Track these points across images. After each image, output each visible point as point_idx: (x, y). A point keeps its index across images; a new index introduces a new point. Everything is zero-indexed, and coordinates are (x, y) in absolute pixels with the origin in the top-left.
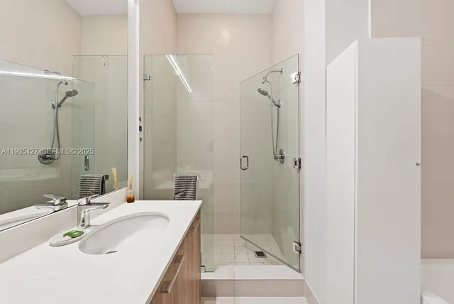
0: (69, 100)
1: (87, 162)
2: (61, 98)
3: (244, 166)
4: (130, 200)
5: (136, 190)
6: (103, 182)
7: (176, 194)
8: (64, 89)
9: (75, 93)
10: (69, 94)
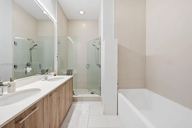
0: (35, 47)
2: (32, 47)
3: (88, 67)
4: (55, 75)
5: (56, 73)
6: (47, 71)
8: (34, 44)
9: (36, 45)
10: (35, 46)
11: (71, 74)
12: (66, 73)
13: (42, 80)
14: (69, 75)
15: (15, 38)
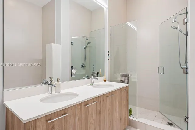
0: (89, 45)
1: (93, 68)
2: (86, 45)
4: (105, 81)
5: (107, 78)
6: (98, 74)
7: (121, 81)
10: (89, 43)
11: (126, 81)
12: (119, 79)
13: (87, 85)
14: (124, 82)
15: (72, 38)
